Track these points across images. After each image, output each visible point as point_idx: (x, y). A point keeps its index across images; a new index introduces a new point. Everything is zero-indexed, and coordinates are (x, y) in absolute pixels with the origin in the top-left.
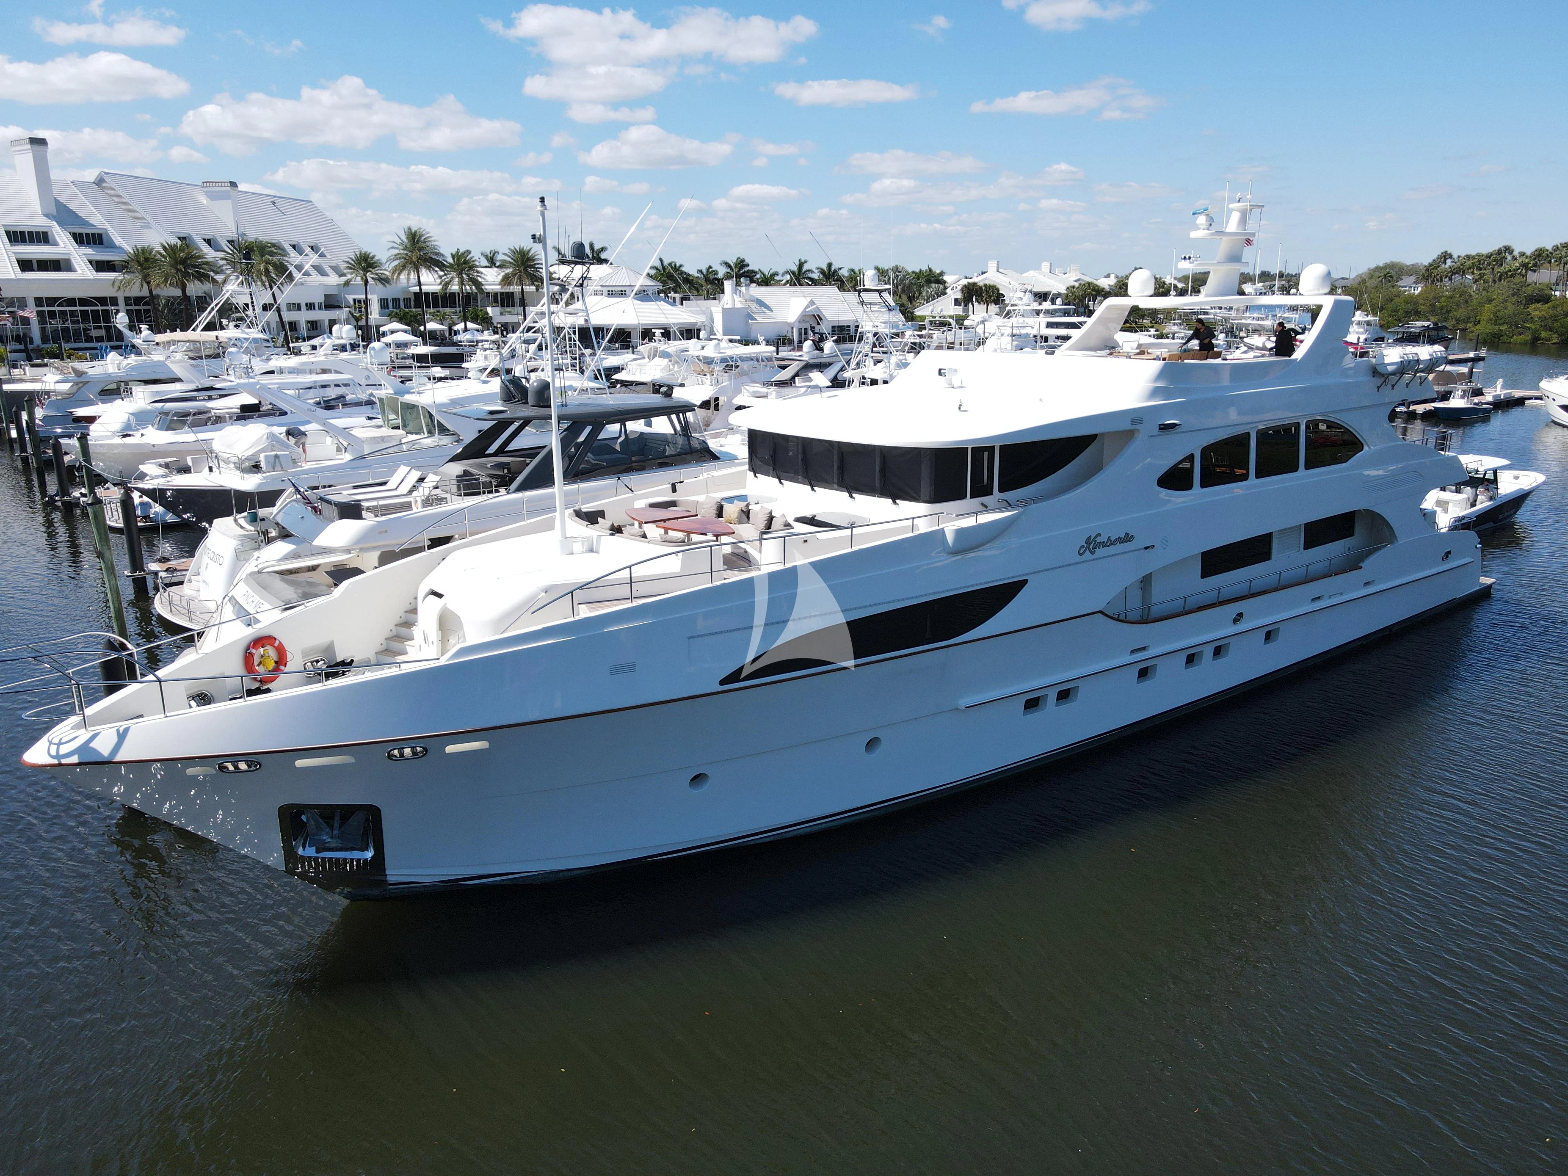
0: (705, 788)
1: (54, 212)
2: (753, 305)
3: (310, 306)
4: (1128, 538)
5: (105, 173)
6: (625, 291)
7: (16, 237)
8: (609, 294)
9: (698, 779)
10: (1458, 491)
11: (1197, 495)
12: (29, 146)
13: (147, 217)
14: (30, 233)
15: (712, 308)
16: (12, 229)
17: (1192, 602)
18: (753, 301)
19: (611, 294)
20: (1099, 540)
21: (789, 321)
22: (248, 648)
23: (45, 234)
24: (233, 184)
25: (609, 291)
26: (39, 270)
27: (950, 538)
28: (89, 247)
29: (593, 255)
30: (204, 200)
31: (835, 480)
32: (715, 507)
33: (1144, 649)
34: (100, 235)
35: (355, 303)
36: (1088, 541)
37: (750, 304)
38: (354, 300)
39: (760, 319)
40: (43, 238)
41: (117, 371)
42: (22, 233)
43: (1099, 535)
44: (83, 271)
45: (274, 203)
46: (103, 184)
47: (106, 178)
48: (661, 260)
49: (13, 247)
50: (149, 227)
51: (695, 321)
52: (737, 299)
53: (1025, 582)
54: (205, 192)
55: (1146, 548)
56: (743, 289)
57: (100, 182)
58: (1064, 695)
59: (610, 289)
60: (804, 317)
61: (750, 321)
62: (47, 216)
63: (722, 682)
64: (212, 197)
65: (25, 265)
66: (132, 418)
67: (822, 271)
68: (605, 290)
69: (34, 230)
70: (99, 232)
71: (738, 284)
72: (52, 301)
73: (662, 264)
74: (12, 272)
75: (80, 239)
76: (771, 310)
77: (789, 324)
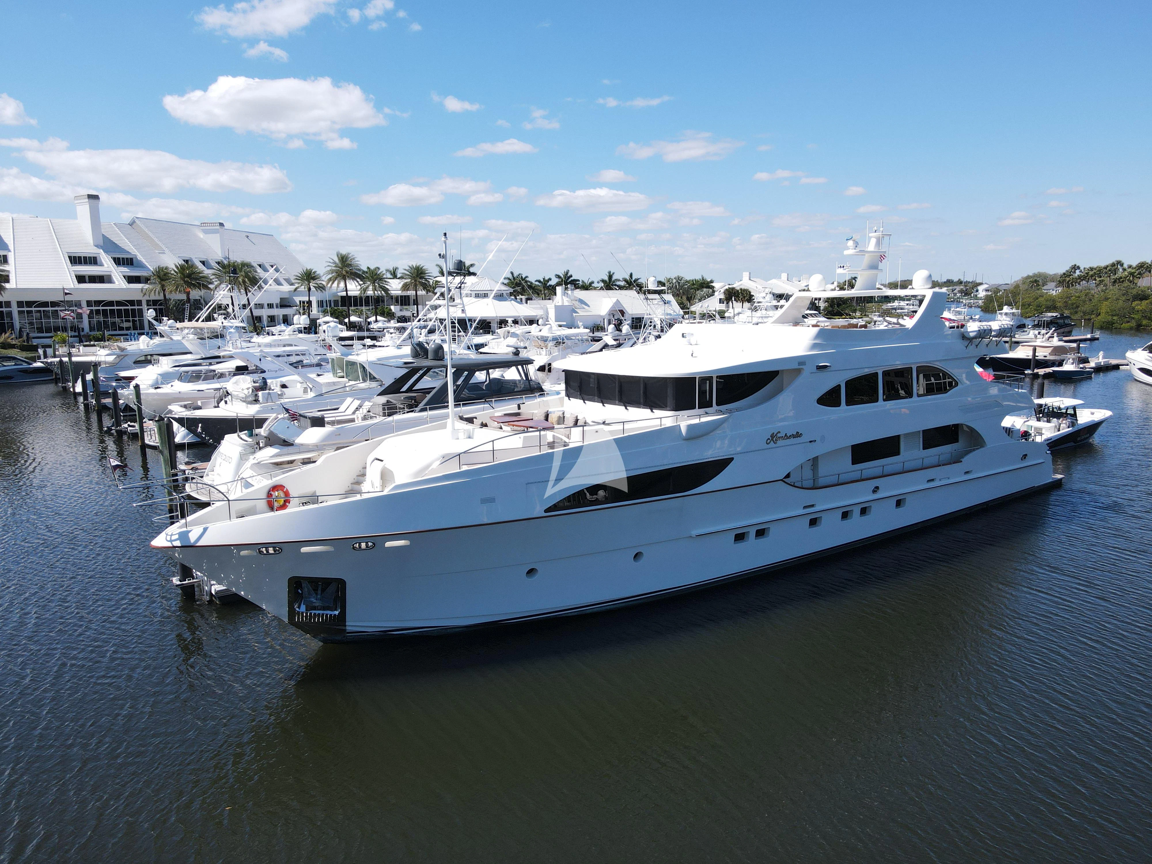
0: (536, 577)
1: (101, 243)
2: (577, 304)
3: (270, 306)
4: (798, 435)
5: (137, 218)
6: (487, 294)
7: (75, 260)
9: (531, 572)
10: (1049, 421)
11: (844, 411)
12: (87, 200)
13: (164, 247)
14: (85, 258)
15: (548, 306)
16: (73, 255)
17: (843, 478)
18: (576, 300)
19: (477, 296)
20: (779, 435)
21: (601, 314)
22: (269, 491)
23: (95, 259)
24: (221, 224)
25: (476, 294)
26: (90, 282)
27: (684, 430)
28: (124, 267)
30: (201, 235)
31: (617, 399)
32: (544, 415)
33: (813, 506)
34: (131, 259)
35: (300, 304)
36: (772, 436)
37: (574, 302)
38: (300, 302)
39: (581, 313)
40: (93, 261)
41: (146, 348)
42: (80, 258)
43: (779, 432)
44: (119, 283)
45: (248, 237)
46: (134, 224)
47: (137, 221)
48: (512, 273)
49: (73, 267)
50: (164, 253)
51: (535, 314)
52: (565, 299)
53: (732, 459)
54: (202, 229)
55: (811, 442)
56: (569, 292)
57: (132, 224)
58: (761, 533)
59: (477, 292)
60: (612, 311)
61: (574, 314)
62: (97, 246)
63: (546, 511)
64: (206, 232)
65: (81, 279)
66: (159, 377)
67: (625, 280)
68: (473, 293)
69: (88, 255)
70: (129, 256)
71: (566, 289)
72: (98, 303)
73: (513, 276)
74: (71, 283)
75: (118, 262)
76: (589, 306)
77: (601, 316)
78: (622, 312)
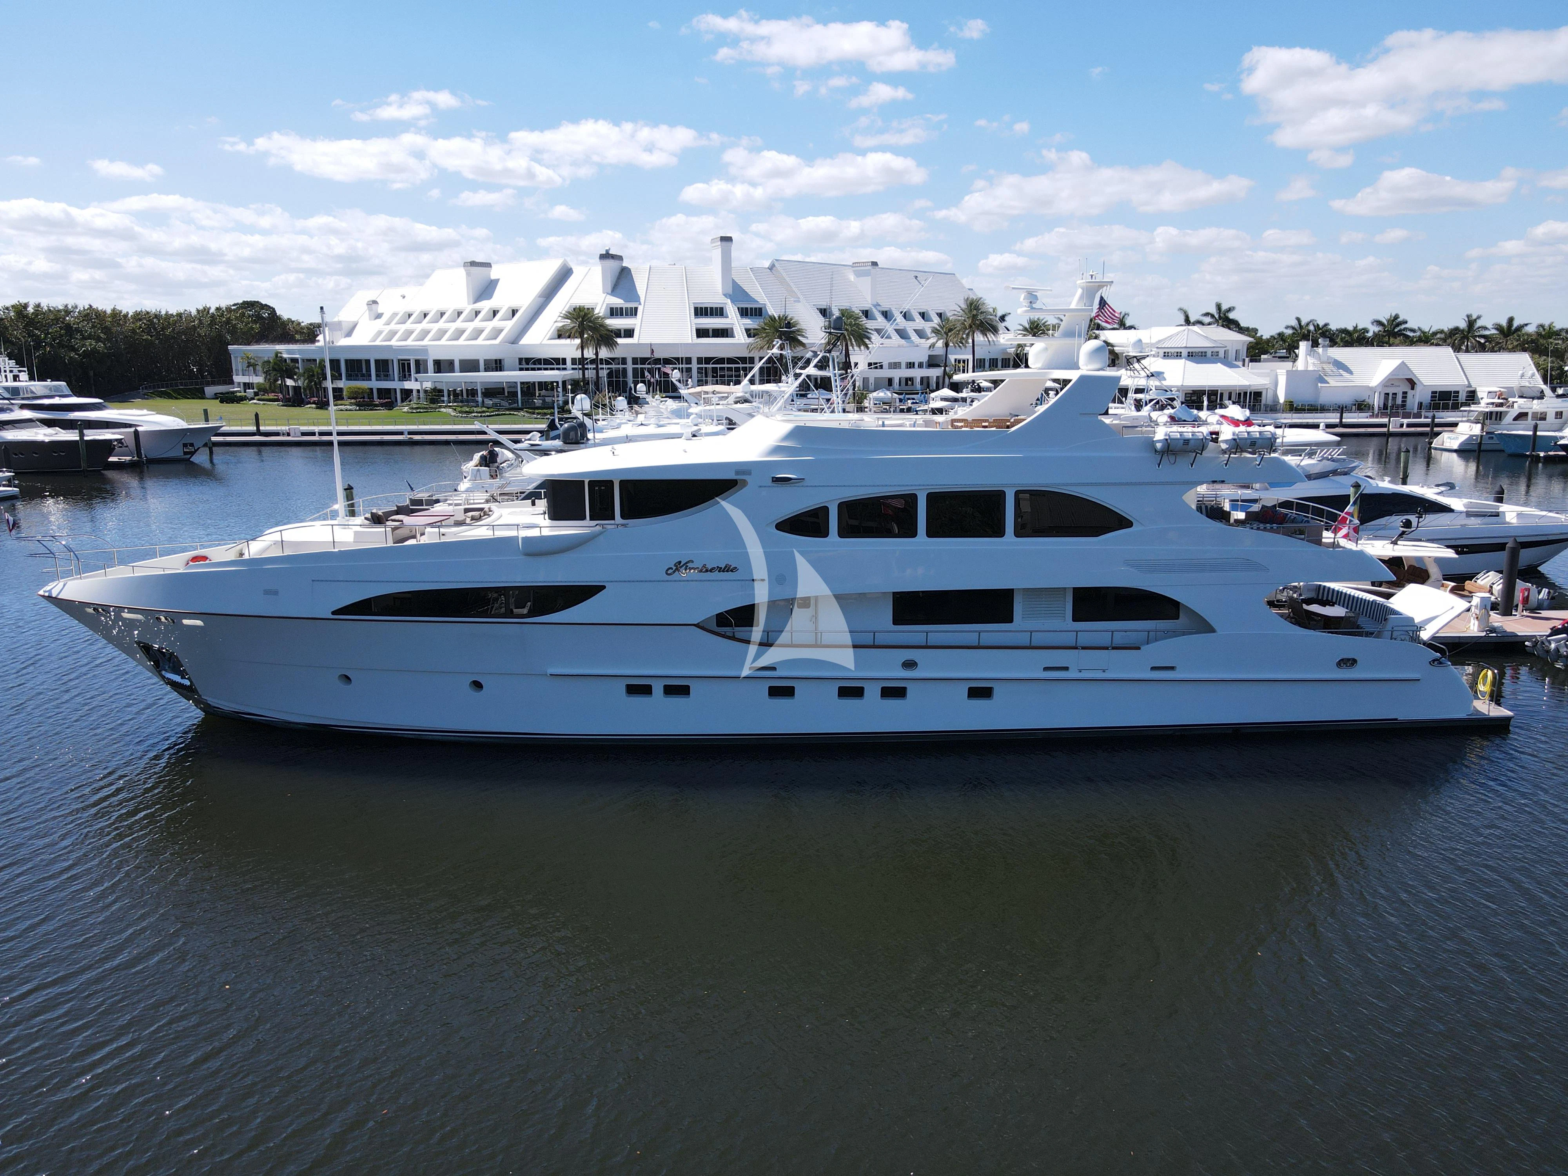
1: (730, 291)
2: (1329, 368)
3: (911, 365)
4: (729, 569)
5: (777, 260)
6: (1206, 352)
7: (700, 312)
8: (1189, 356)
11: (834, 544)
12: (719, 243)
13: (799, 294)
14: (711, 308)
15: (1278, 371)
16: (699, 306)
18: (1329, 363)
20: (690, 565)
21: (1370, 385)
23: (722, 309)
24: (875, 264)
25: (1189, 353)
26: (714, 336)
28: (749, 318)
29: (1220, 316)
30: (852, 277)
34: (760, 309)
35: (955, 362)
36: (678, 565)
37: (1325, 366)
38: (956, 360)
39: (1333, 382)
40: (719, 312)
42: (706, 308)
43: (691, 561)
44: (740, 337)
45: (916, 277)
46: (774, 268)
47: (776, 264)
49: (697, 320)
50: (799, 301)
51: (1248, 384)
52: (1311, 360)
53: (602, 587)
54: (854, 271)
56: (1320, 350)
57: (772, 268)
58: (675, 690)
60: (1389, 381)
61: (1319, 385)
62: (725, 295)
63: (334, 613)
64: (858, 274)
65: (702, 333)
67: (1499, 328)
69: (714, 306)
70: (760, 306)
71: (1315, 344)
72: (708, 360)
74: (689, 337)
75: (744, 313)
76: (1351, 373)
77: (1371, 388)
78: (1412, 383)
